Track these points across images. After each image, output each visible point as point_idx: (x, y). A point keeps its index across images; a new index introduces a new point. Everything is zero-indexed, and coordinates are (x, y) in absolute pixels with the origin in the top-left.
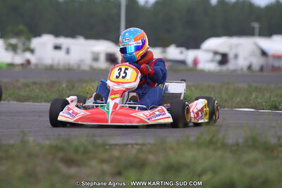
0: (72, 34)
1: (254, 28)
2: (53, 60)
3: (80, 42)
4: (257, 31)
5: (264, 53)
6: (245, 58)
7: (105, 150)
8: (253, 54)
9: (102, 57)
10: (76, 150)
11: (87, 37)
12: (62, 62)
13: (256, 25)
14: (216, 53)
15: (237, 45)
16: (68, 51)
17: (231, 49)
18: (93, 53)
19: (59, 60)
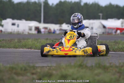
0: (20, 19)
1: (100, 16)
2: (12, 30)
3: (24, 21)
4: (101, 17)
5: (104, 27)
6: (96, 29)
7: (34, 69)
8: (99, 27)
9: (33, 29)
10: (21, 69)
11: (27, 20)
12: (16, 31)
13: (101, 14)
15: (92, 23)
16: (18, 26)
17: (90, 25)
18: (29, 27)
19: (14, 30)
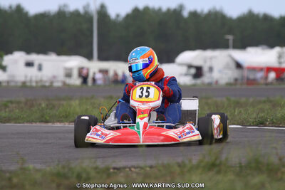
0: (43, 50)
1: (228, 40)
2: (26, 77)
3: (53, 57)
4: (231, 43)
5: (239, 66)
6: (220, 71)
8: (227, 67)
9: (75, 73)
11: (59, 54)
12: (34, 79)
13: (230, 37)
14: (190, 66)
15: (211, 58)
16: (40, 68)
17: (205, 62)
18: (66, 69)
19: (31, 77)
